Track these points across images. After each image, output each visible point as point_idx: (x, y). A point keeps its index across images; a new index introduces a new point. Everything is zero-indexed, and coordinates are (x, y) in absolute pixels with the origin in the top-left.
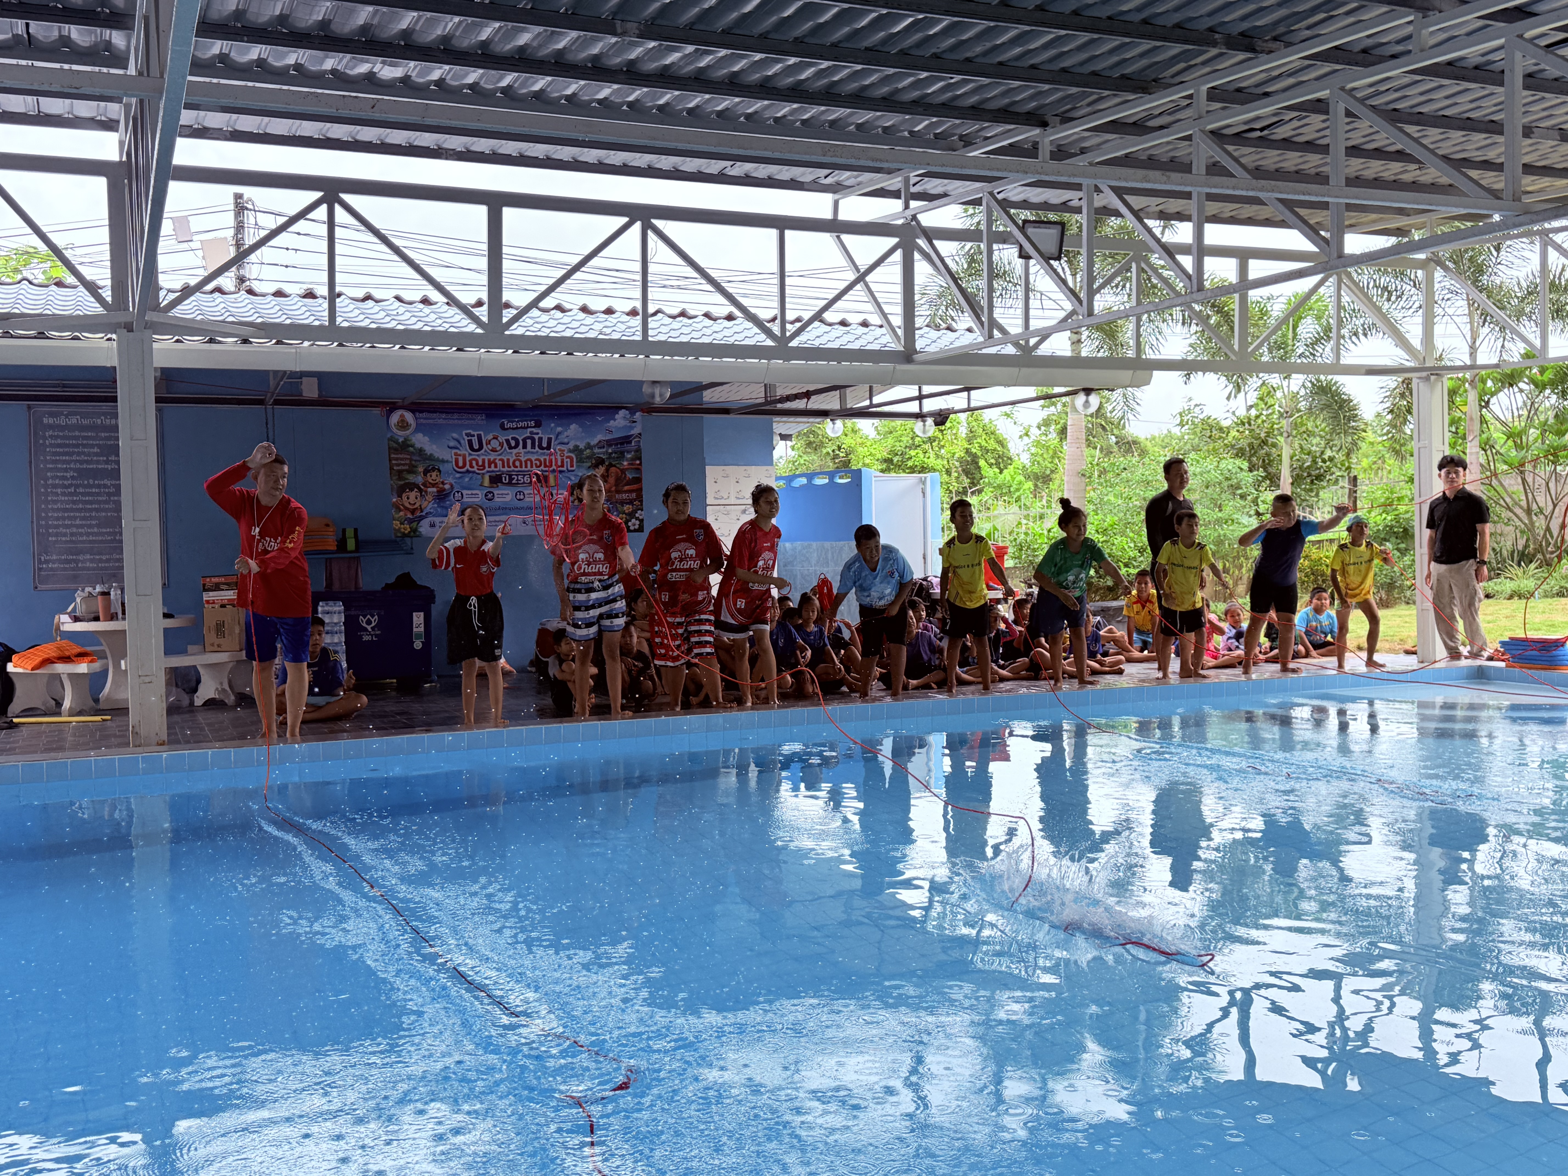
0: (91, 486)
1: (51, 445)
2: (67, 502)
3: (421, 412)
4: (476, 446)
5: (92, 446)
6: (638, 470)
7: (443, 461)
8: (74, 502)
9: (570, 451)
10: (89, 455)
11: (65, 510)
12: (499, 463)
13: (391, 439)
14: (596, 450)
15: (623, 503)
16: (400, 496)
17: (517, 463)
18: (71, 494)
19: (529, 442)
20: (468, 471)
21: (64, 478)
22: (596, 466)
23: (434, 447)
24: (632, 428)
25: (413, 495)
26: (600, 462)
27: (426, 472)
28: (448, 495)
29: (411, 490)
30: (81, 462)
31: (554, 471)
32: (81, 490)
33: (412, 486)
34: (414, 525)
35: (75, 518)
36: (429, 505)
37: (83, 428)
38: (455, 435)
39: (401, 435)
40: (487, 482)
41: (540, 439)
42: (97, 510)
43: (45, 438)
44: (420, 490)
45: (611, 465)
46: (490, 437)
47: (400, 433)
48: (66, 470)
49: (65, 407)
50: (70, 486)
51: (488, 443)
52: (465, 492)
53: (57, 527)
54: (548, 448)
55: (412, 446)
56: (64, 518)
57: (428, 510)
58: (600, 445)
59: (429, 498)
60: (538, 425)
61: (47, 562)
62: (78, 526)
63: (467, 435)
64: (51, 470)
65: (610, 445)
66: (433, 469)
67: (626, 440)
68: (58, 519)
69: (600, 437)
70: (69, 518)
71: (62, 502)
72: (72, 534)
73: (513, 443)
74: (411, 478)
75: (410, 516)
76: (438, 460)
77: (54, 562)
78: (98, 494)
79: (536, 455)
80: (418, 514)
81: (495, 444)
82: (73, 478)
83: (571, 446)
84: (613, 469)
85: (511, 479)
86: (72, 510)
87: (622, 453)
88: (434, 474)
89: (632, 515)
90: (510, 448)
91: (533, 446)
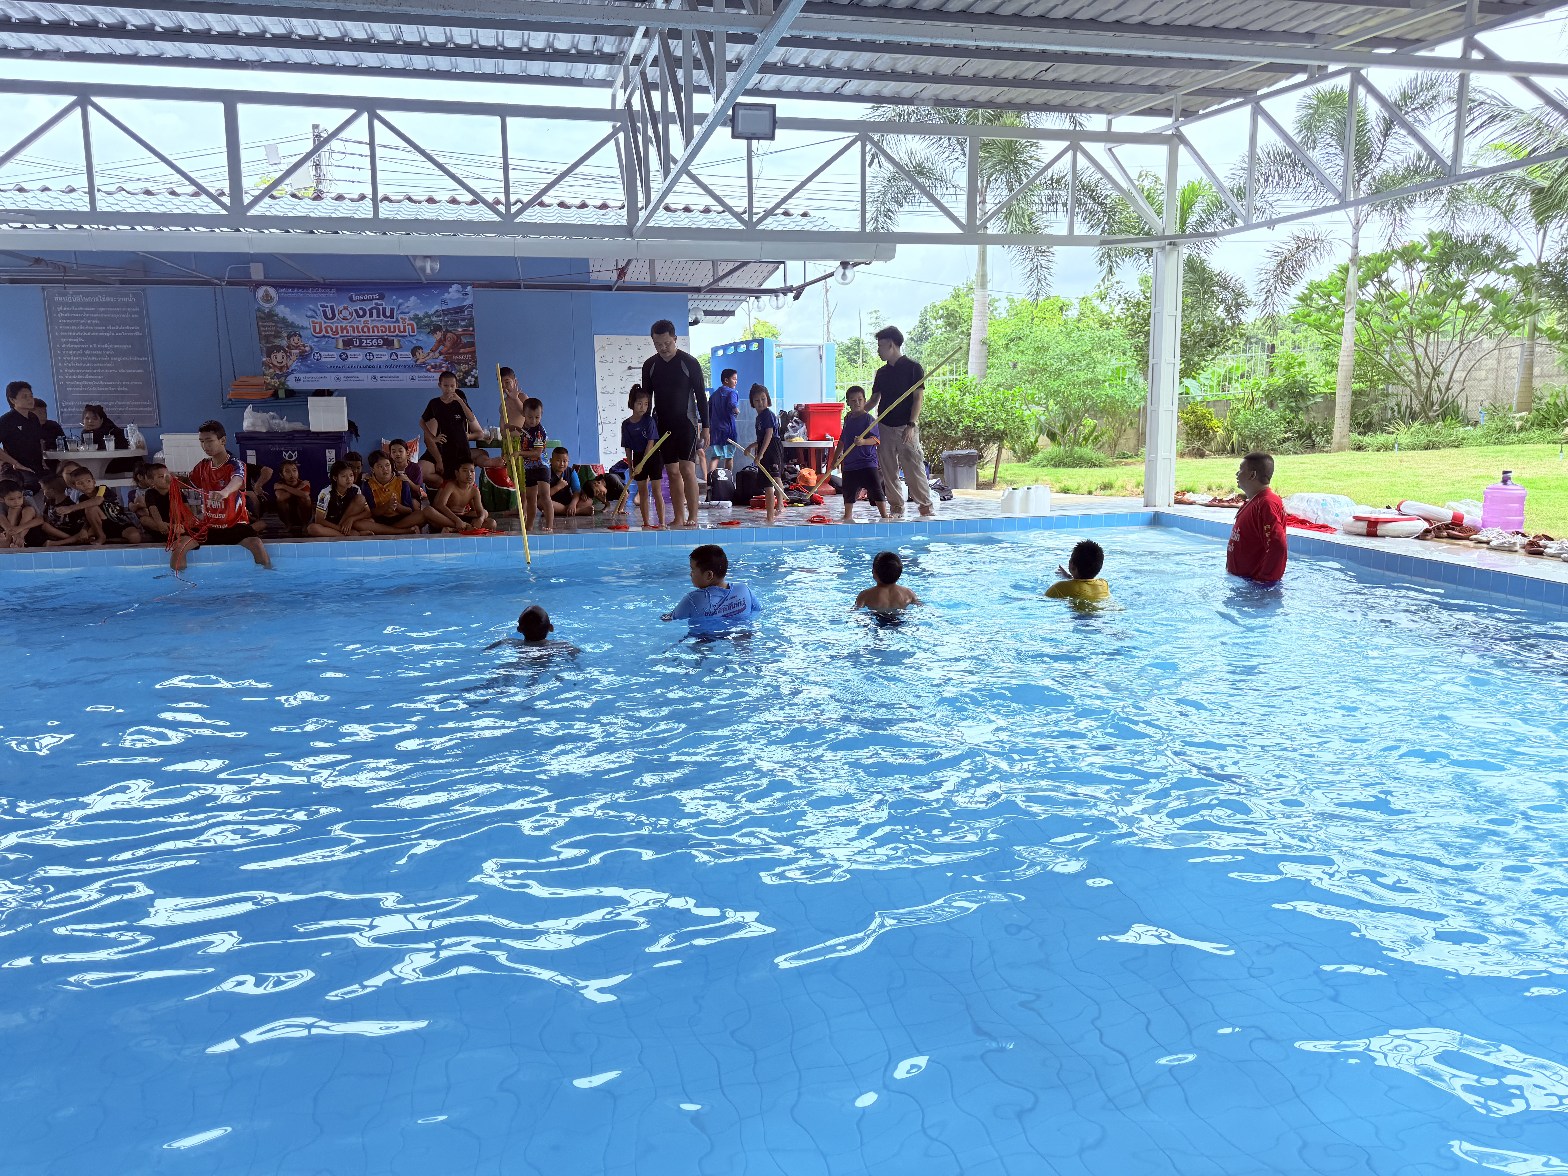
0: (95, 350)
1: (63, 318)
2: (78, 361)
3: (282, 287)
4: (330, 316)
5: (93, 319)
6: (472, 335)
7: (303, 328)
8: (84, 362)
9: (411, 319)
10: (91, 325)
11: (77, 368)
12: (351, 330)
13: (259, 310)
14: (434, 319)
15: (459, 363)
16: (269, 356)
17: (366, 330)
18: (80, 355)
19: (375, 312)
20: (324, 336)
21: (75, 343)
22: (433, 333)
23: (295, 316)
24: (465, 300)
25: (280, 355)
26: (437, 328)
27: (289, 337)
28: (308, 356)
29: (279, 351)
30: (87, 331)
31: (397, 336)
32: (88, 352)
33: (279, 348)
34: (283, 379)
35: (85, 374)
36: (293, 363)
37: (84, 305)
38: (311, 306)
39: (266, 307)
40: (341, 345)
41: (384, 310)
42: (102, 368)
43: (57, 313)
44: (285, 351)
45: (447, 331)
46: (341, 308)
47: (266, 305)
48: (75, 337)
49: (71, 288)
50: (79, 349)
51: (340, 312)
52: (322, 353)
53: (73, 380)
54: (392, 316)
55: (277, 315)
56: (77, 374)
57: (293, 367)
58: (437, 314)
59: (293, 358)
60: (382, 297)
61: (67, 407)
62: (88, 380)
63: (322, 306)
64: (64, 337)
65: (446, 315)
66: (295, 335)
67: (460, 310)
68: (72, 374)
69: (436, 308)
70: (82, 374)
71: (74, 361)
72: (84, 386)
73: (361, 313)
74: (278, 342)
75: (278, 372)
76: (298, 327)
77: (72, 407)
78: (101, 355)
79: (382, 323)
80: (285, 370)
81: (345, 313)
82: (81, 343)
83: (411, 315)
84: (449, 335)
85: (361, 343)
86: (82, 368)
87: (457, 321)
88: (296, 338)
89: (467, 373)
90: (359, 316)
91: (378, 316)
